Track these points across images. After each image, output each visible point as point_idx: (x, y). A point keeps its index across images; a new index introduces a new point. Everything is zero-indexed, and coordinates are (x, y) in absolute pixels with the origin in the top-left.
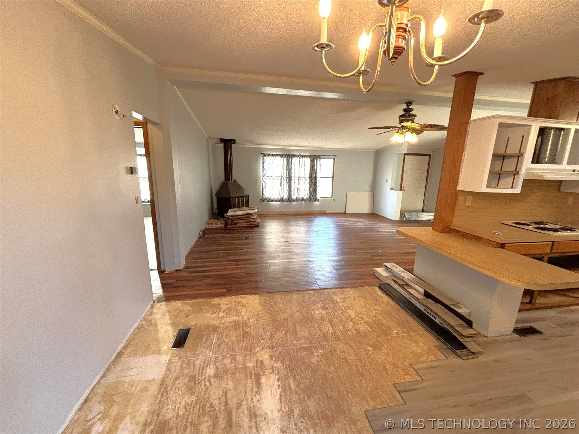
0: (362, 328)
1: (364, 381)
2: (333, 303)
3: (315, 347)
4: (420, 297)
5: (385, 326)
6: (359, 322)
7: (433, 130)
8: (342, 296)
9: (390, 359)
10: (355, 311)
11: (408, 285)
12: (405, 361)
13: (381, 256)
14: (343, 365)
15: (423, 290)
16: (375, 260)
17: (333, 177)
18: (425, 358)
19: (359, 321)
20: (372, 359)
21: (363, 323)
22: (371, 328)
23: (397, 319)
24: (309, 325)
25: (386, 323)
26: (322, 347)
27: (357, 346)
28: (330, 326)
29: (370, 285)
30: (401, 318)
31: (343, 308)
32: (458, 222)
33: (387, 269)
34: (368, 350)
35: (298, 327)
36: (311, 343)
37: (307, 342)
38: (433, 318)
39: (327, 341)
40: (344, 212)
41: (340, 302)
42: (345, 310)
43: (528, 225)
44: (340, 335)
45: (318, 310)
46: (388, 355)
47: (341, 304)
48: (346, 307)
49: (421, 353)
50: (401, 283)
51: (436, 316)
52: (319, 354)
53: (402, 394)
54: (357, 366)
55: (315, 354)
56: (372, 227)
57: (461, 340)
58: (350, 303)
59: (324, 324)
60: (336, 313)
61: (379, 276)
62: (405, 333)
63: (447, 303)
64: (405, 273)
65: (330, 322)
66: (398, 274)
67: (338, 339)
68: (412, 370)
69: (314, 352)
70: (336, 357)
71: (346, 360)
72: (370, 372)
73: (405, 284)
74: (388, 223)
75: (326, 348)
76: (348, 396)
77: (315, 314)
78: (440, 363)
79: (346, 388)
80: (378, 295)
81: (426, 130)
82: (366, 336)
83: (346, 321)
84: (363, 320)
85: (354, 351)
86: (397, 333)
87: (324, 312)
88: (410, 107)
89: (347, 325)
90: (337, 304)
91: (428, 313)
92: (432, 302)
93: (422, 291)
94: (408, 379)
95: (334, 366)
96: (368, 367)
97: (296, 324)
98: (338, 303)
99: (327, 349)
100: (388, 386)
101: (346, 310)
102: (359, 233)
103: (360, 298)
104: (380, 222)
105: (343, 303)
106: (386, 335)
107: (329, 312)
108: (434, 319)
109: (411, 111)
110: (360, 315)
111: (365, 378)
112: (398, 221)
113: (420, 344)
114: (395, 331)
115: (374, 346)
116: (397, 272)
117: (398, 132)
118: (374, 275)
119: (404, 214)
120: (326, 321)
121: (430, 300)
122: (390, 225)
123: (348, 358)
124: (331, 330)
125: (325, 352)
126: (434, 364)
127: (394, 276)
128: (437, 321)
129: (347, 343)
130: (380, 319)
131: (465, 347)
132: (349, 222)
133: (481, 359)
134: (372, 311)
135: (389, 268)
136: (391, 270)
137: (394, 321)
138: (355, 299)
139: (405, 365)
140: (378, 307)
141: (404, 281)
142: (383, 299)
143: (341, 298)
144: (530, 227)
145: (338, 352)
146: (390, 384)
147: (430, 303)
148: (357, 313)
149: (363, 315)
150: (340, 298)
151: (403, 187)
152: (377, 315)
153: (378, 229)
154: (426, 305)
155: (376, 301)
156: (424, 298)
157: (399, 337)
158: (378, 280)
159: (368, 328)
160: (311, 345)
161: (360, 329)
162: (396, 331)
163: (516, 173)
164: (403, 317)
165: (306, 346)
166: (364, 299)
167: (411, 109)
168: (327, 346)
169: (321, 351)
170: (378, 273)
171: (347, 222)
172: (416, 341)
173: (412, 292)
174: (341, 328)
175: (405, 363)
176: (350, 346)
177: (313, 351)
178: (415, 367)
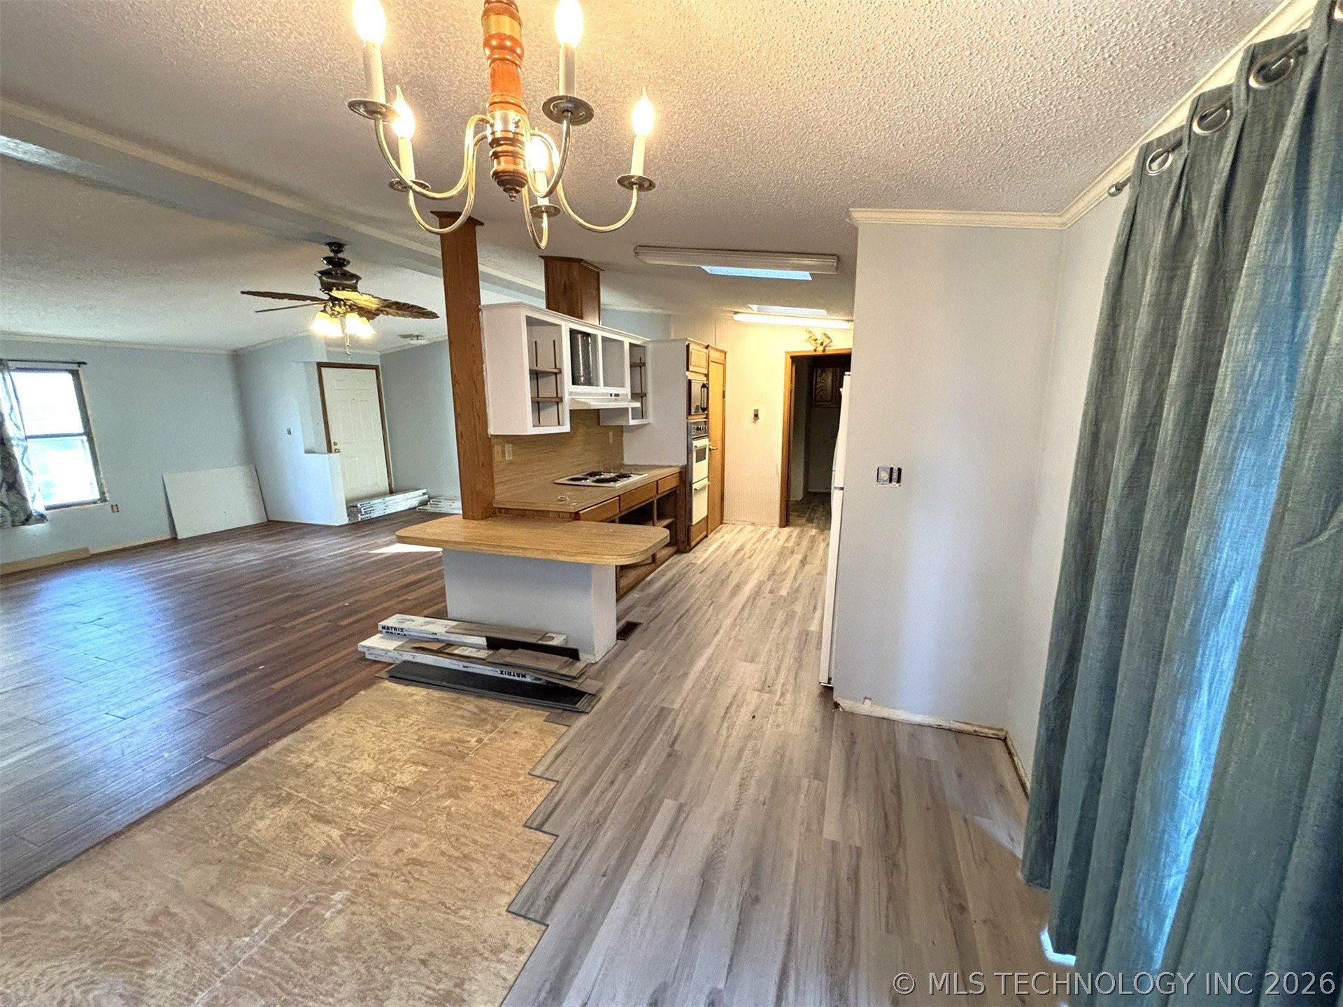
0: (406, 777)
1: (474, 866)
2: (298, 775)
3: (317, 902)
4: (483, 654)
5: (449, 744)
6: (392, 771)
7: (403, 315)
8: (314, 745)
9: (494, 792)
10: (369, 756)
11: (449, 644)
12: (518, 775)
13: (356, 612)
14: (416, 875)
15: (484, 639)
16: (345, 627)
17: (88, 433)
18: (543, 748)
19: (391, 768)
20: (465, 816)
21: (402, 766)
22: (425, 765)
23: (462, 717)
24: (260, 869)
25: (447, 737)
26: (337, 885)
27: (420, 818)
28: (326, 828)
29: (368, 684)
30: (469, 711)
31: (335, 768)
32: (504, 494)
33: (390, 632)
34: (445, 808)
35: (223, 901)
36: (297, 901)
37: (284, 910)
38: (521, 679)
39: (341, 861)
40: (168, 537)
41: (316, 761)
42: (342, 770)
43: (585, 479)
44: (367, 827)
45: (262, 818)
46: (486, 787)
47: (322, 764)
48: (340, 760)
49: (534, 744)
50: (435, 646)
51: (524, 672)
52: (340, 906)
53: (546, 828)
54: (443, 853)
55: (328, 915)
56: (290, 556)
57: (575, 686)
58: (345, 746)
59: (307, 834)
60: (324, 790)
61: (377, 655)
62: (491, 732)
63: (532, 640)
64: (433, 623)
65: (319, 818)
66: (421, 632)
67: (367, 839)
68: (536, 781)
69: (323, 912)
70: (386, 875)
71: (414, 862)
72: (475, 842)
73: (442, 645)
74: (324, 536)
75: (349, 879)
76: (464, 918)
77: (258, 831)
78: (565, 740)
79: (449, 908)
80: (397, 694)
81: (388, 314)
82: (426, 785)
83: (359, 790)
84: (398, 761)
85: (420, 831)
86: (479, 741)
87: (285, 811)
88: (340, 255)
89: (370, 795)
90: (310, 770)
91: (509, 674)
92: (508, 652)
93: (482, 641)
94: (538, 798)
95: (396, 895)
96: (464, 836)
97: (210, 899)
98: (311, 765)
99: (354, 878)
100: (517, 835)
101: (344, 767)
102: (258, 580)
103: (362, 724)
104: (302, 536)
105: (327, 759)
106: (462, 757)
107: (303, 800)
108: (523, 679)
109: (345, 266)
110: (387, 756)
111: (474, 860)
112: (346, 525)
113: (524, 732)
114: (473, 740)
115: (452, 793)
116: (417, 628)
117: (324, 311)
118: (363, 659)
119: (356, 506)
120: (307, 826)
121: (502, 651)
122: (332, 540)
123: (415, 853)
124: (336, 834)
125: (353, 888)
126: (559, 747)
127: (413, 639)
128: (528, 679)
129: (394, 828)
130: (432, 738)
131: (581, 694)
132: (205, 560)
133: (605, 697)
134: (406, 732)
135: (395, 629)
136: (402, 630)
137: (461, 725)
138: (351, 732)
139: (522, 782)
140: (414, 718)
141: (437, 640)
142: (415, 698)
143: (314, 750)
144: (588, 482)
145: (386, 860)
146: (520, 829)
147: (506, 655)
148: (377, 756)
149: (390, 751)
150: (311, 753)
151: (335, 444)
152: (420, 734)
153: (307, 555)
154: (501, 661)
155: (402, 709)
156: (491, 652)
157: (486, 745)
158: (378, 666)
159: (420, 768)
160: (300, 907)
161: (403, 783)
162: (475, 739)
163: (559, 400)
164: (471, 707)
165: (285, 921)
166: (372, 718)
167: (345, 260)
168: (348, 873)
169: (338, 896)
170: (371, 651)
171: (200, 563)
172: (516, 733)
173: (466, 653)
174: (360, 809)
175: (521, 779)
176: (403, 828)
177: (317, 915)
178: (537, 772)
